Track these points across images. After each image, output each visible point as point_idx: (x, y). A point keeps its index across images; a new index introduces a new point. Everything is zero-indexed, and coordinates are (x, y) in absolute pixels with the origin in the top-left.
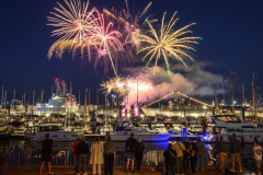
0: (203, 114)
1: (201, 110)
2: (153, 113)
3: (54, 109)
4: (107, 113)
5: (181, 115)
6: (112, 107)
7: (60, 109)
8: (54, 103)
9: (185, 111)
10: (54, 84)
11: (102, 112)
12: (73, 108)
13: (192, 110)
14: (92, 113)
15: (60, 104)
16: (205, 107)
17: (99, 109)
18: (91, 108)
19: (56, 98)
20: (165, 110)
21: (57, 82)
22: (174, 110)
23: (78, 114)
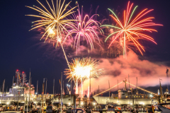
0: (150, 102)
1: (148, 99)
2: (104, 101)
3: (14, 98)
4: (62, 101)
5: (130, 103)
6: (66, 95)
7: (19, 98)
8: (15, 92)
9: (133, 99)
10: (15, 74)
11: (57, 101)
12: (31, 96)
13: (140, 98)
14: (48, 102)
15: (20, 93)
16: (151, 96)
17: (55, 97)
18: (48, 96)
19: (17, 87)
20: (115, 98)
21: (18, 73)
22: (123, 98)
23: (35, 102)
